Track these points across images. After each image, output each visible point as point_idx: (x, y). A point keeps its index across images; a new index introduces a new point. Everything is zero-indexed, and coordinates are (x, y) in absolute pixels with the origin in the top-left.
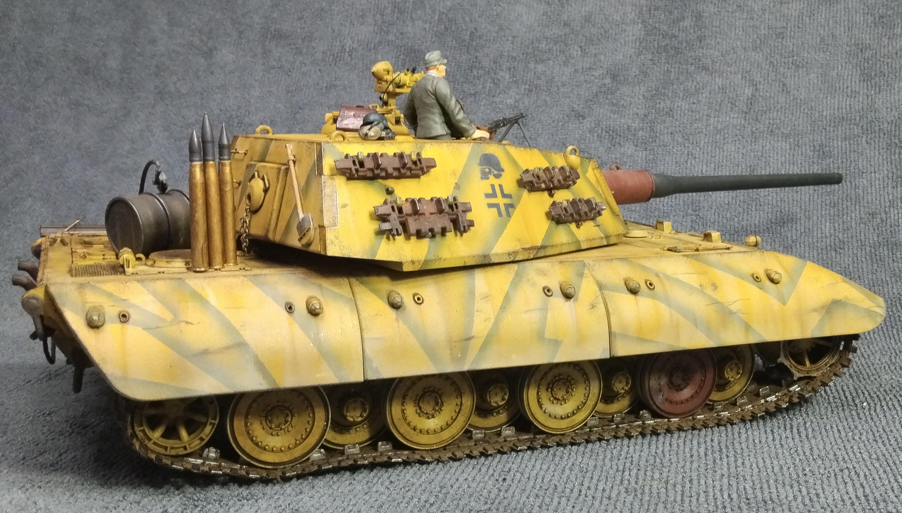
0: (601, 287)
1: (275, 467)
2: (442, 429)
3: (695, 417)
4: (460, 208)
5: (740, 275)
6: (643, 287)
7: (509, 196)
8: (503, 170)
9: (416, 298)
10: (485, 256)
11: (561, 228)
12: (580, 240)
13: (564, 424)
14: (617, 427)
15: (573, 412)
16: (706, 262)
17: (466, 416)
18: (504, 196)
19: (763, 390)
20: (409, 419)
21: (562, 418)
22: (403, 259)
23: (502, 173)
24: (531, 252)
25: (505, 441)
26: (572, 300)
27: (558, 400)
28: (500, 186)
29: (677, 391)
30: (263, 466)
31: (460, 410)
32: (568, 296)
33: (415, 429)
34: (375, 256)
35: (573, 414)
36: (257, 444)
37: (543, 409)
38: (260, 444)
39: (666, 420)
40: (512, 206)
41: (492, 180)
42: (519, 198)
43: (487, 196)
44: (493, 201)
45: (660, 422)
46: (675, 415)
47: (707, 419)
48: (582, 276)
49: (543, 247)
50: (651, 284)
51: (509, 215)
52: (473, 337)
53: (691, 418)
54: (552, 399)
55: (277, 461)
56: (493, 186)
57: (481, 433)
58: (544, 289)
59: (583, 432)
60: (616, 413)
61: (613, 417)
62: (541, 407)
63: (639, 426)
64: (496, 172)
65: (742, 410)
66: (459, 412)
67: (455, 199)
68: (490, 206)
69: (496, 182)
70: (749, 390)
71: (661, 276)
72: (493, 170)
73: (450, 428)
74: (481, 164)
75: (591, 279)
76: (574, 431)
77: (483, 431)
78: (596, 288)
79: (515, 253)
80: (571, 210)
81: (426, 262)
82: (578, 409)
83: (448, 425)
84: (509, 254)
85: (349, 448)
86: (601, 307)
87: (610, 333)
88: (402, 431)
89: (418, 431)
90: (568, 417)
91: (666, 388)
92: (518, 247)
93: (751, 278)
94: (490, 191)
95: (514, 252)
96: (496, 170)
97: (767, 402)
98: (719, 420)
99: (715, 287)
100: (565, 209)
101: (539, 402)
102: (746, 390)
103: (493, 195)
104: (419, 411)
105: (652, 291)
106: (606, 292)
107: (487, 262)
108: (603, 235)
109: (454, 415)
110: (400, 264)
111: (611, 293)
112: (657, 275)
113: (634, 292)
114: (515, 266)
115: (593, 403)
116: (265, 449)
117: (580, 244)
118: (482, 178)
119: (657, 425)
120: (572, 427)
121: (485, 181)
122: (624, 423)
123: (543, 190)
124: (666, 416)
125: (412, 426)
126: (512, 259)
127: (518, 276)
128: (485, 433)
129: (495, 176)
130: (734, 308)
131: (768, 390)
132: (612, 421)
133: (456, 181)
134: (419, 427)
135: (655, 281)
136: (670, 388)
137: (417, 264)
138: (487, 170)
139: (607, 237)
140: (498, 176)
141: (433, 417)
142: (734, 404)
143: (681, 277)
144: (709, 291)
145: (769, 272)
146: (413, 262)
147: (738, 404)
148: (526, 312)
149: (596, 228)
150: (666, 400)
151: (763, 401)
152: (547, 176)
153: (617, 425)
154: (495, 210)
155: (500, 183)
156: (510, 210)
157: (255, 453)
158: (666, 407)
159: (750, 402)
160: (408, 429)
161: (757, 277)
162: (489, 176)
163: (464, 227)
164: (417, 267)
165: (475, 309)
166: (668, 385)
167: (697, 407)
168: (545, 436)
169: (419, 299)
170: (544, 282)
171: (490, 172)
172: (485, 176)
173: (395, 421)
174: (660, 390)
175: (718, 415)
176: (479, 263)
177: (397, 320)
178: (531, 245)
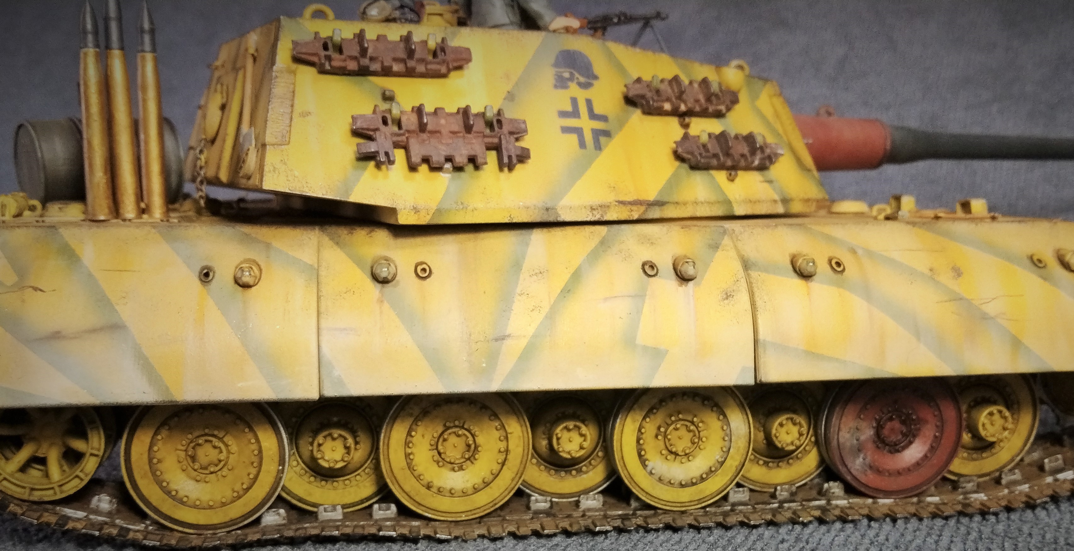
0: (747, 265)
1: (199, 532)
2: (476, 490)
3: (922, 498)
4: (506, 129)
5: (1009, 257)
6: (823, 267)
7: (604, 118)
8: (596, 78)
9: (419, 268)
10: (547, 209)
11: (698, 178)
12: (731, 198)
13: (685, 495)
14: (781, 507)
15: (701, 476)
16: (948, 235)
17: (515, 470)
18: (593, 116)
19: (1050, 462)
20: (420, 469)
21: (682, 486)
22: (398, 205)
23: (595, 82)
24: (634, 208)
25: (583, 516)
26: (691, 284)
27: (676, 454)
28: (589, 103)
29: (890, 452)
30: (180, 529)
31: (506, 459)
32: (684, 279)
33: (429, 487)
34: (349, 196)
35: (702, 479)
36: (168, 493)
37: (649, 469)
38: (174, 493)
39: (870, 501)
40: (607, 134)
41: (574, 90)
42: (622, 123)
43: (563, 114)
44: (572, 122)
45: (857, 504)
46: (887, 494)
47: (944, 504)
48: (718, 248)
49: (659, 203)
50: (838, 264)
51: (598, 147)
52: (509, 336)
53: (915, 500)
54: (664, 452)
55: (202, 521)
56: (574, 101)
57: (546, 502)
58: (643, 265)
59: (719, 510)
60: (781, 484)
61: (776, 489)
62: (645, 466)
63: (819, 507)
64: (582, 79)
65: (1011, 492)
66: (503, 464)
67: (499, 113)
68: (566, 130)
69: (581, 95)
70: (1027, 460)
71: (860, 252)
72: (577, 75)
73: (487, 489)
74: (556, 65)
75: (733, 253)
76: (704, 508)
77: (549, 499)
78: (737, 266)
79: (604, 207)
80: (714, 148)
81: (439, 211)
82: (711, 472)
83: (487, 484)
84: (592, 209)
85: (325, 510)
86: (744, 298)
87: (756, 342)
88: (407, 488)
89: (434, 490)
90: (693, 484)
91: (870, 445)
92: (610, 198)
93: (1028, 263)
94: (569, 108)
95: (601, 206)
96: (583, 75)
97: (1056, 480)
98: (966, 505)
99: (958, 272)
100: (704, 146)
101: (640, 456)
102: (1022, 460)
103: (575, 114)
104: (437, 457)
105: (839, 275)
106: (754, 274)
107: (551, 219)
108: (776, 197)
109: (496, 468)
110: (393, 211)
111: (763, 275)
112: (853, 251)
113: (805, 276)
114: (603, 230)
115: (737, 463)
116: (183, 503)
117: (732, 207)
118: (556, 87)
119: (851, 508)
120: (700, 501)
121: (561, 92)
122: (793, 501)
123: (667, 114)
124: (871, 494)
125: (425, 482)
126: (597, 217)
127: (604, 243)
128: (551, 501)
129: (580, 85)
130: (991, 309)
131: (1060, 462)
132: (773, 496)
133: (509, 88)
134: (437, 483)
135: (847, 260)
136: (878, 447)
137: (423, 213)
138: (567, 75)
139: (785, 201)
140: (586, 86)
141: (461, 468)
142: (998, 481)
143: (896, 255)
144: (946, 278)
145: (1062, 252)
146: (416, 210)
147: (1004, 482)
148: (606, 299)
149: (766, 185)
150: (871, 467)
151: (1049, 479)
152: (673, 91)
153: (781, 503)
154: (574, 138)
155: (589, 97)
156: (602, 139)
157: (167, 507)
158: (870, 479)
159: (1026, 479)
160: (417, 485)
161: (1040, 261)
162: (570, 84)
163: (510, 157)
164: (423, 220)
165: (518, 290)
166: (874, 442)
167: (927, 482)
168: (652, 512)
169: (424, 270)
170: (647, 255)
171: (571, 79)
172: (561, 83)
173: (396, 471)
174: (859, 450)
175: (966, 498)
176: (538, 219)
177: (381, 301)
178: (635, 198)
